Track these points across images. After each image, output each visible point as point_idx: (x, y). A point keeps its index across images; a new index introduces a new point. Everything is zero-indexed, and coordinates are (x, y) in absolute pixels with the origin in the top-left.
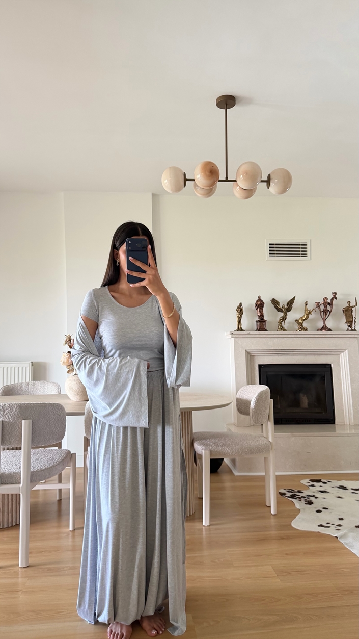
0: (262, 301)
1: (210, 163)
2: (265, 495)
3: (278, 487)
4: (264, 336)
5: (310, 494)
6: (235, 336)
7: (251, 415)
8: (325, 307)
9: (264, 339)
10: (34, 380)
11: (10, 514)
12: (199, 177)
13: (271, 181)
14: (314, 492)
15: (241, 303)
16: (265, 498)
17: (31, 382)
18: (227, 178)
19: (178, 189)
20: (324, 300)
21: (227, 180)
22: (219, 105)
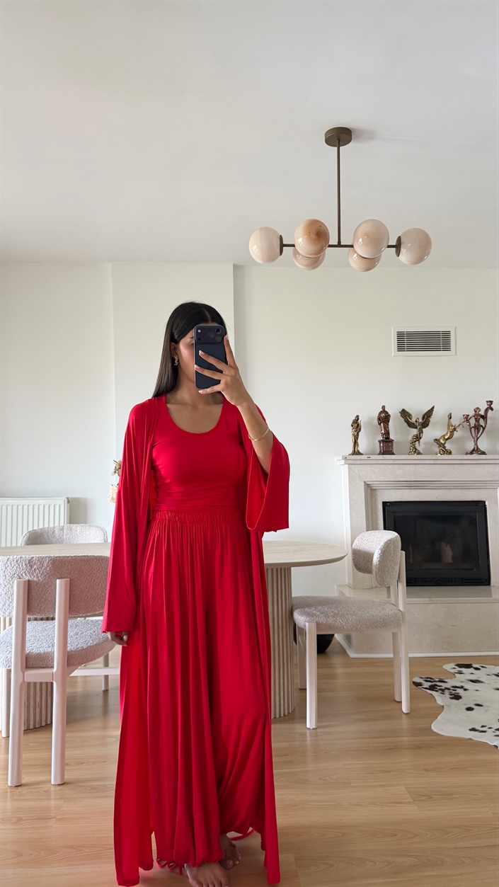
0: (387, 413)
1: (316, 221)
2: (393, 686)
3: (412, 674)
4: (391, 462)
5: (457, 685)
6: (350, 462)
7: (374, 573)
8: (477, 420)
9: (390, 466)
10: (70, 523)
11: (38, 710)
12: (301, 241)
13: (402, 246)
14: (462, 682)
15: (358, 416)
16: (393, 690)
17: (67, 526)
18: (339, 242)
19: (271, 258)
20: (476, 412)
21: (339, 245)
22: (329, 141)
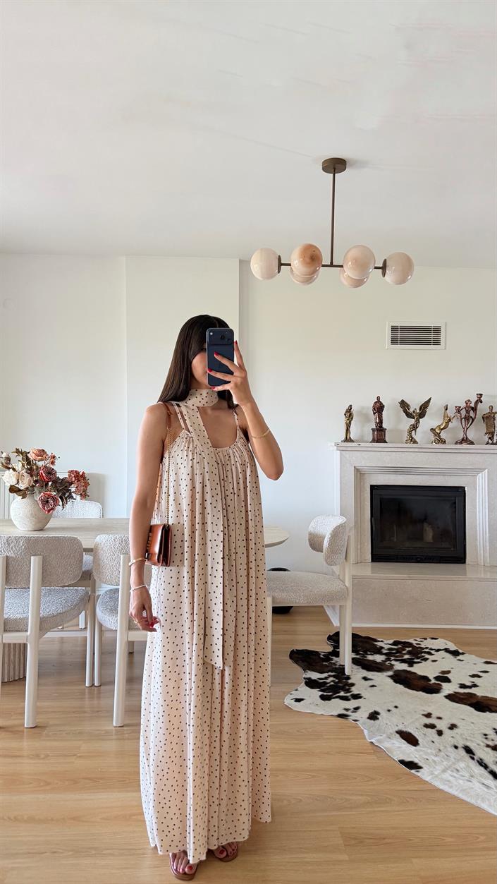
0: (381, 403)
1: (311, 246)
4: (381, 449)
6: (341, 448)
8: (468, 412)
9: (379, 453)
12: (297, 263)
13: (387, 269)
15: (351, 406)
18: (332, 262)
19: (270, 276)
20: (467, 404)
21: (332, 265)
22: (325, 169)
